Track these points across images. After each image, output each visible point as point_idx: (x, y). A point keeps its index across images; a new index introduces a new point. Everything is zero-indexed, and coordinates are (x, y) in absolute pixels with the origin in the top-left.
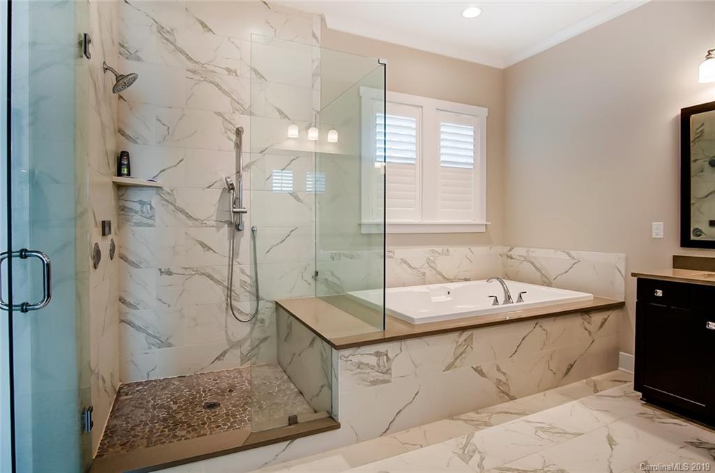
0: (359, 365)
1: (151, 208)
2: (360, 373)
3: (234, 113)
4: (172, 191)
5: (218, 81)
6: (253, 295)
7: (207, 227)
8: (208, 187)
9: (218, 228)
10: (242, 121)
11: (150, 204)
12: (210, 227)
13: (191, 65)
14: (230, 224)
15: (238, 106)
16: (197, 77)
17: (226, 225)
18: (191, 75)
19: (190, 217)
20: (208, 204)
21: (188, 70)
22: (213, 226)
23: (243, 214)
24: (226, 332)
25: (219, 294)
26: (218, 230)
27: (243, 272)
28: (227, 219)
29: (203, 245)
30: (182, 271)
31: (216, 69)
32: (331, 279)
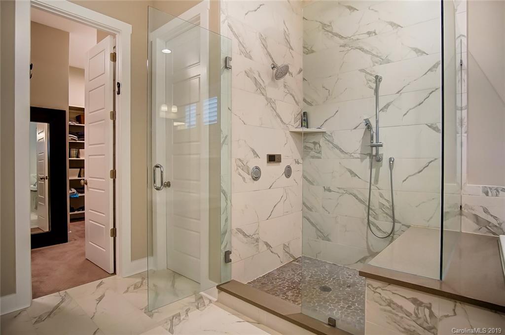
0: (390, 303)
1: (320, 146)
2: (390, 312)
3: (374, 65)
4: (331, 134)
5: (361, 45)
6: (390, 217)
7: (354, 158)
8: (355, 129)
9: (362, 159)
10: (380, 70)
11: (319, 144)
12: (356, 158)
13: (342, 42)
14: (371, 155)
15: (377, 59)
16: (347, 48)
17: (368, 157)
18: (342, 49)
19: (342, 151)
20: (353, 141)
21: (340, 46)
22: (358, 158)
23: (380, 148)
24: (367, 242)
25: (361, 211)
26: (362, 161)
27: (381, 196)
28: (369, 152)
29: (351, 172)
30: (337, 190)
31: (359, 37)
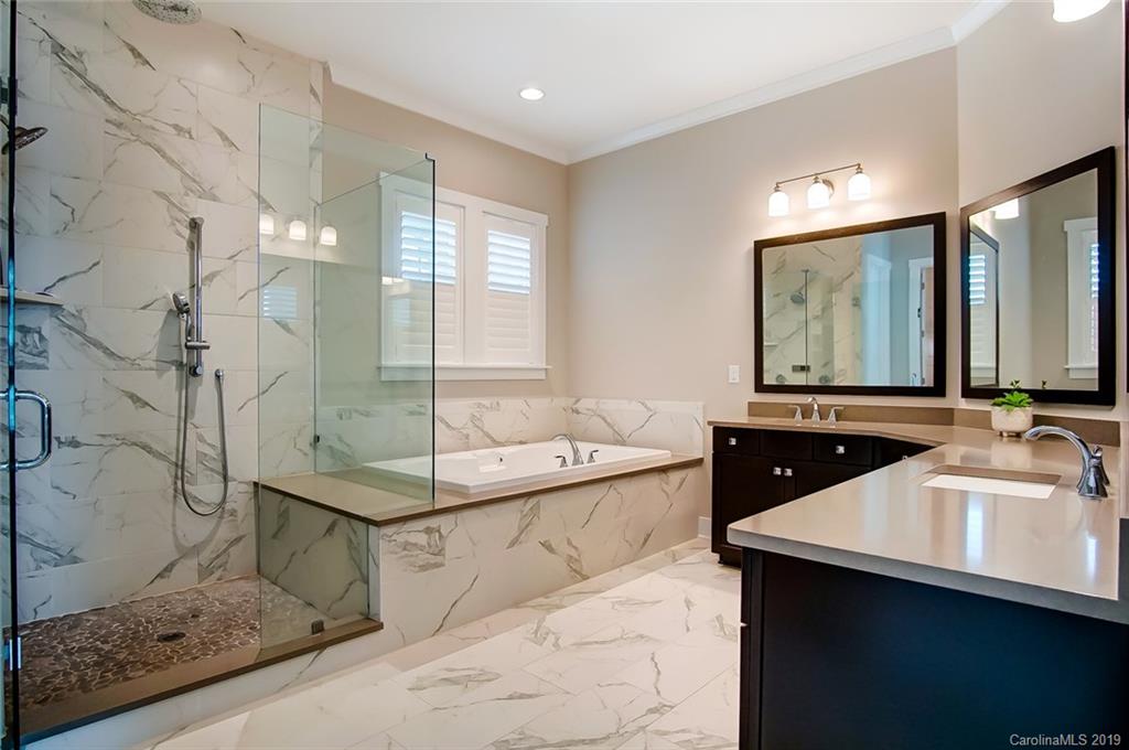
0: (406, 546)
1: (42, 338)
2: (406, 556)
3: (187, 195)
4: (80, 311)
5: (157, 141)
6: (218, 473)
7: (141, 369)
8: (144, 308)
9: (160, 372)
10: (199, 209)
11: (39, 333)
12: (146, 369)
13: (113, 114)
14: (180, 365)
15: (195, 186)
16: (123, 133)
17: (174, 368)
18: (113, 129)
19: (112, 354)
20: (145, 334)
21: (107, 121)
22: (151, 369)
23: (204, 351)
24: (175, 534)
25: (162, 474)
26: (160, 376)
27: (201, 439)
28: (175, 357)
29: (134, 398)
30: (98, 440)
31: (157, 125)
32: (338, 446)
